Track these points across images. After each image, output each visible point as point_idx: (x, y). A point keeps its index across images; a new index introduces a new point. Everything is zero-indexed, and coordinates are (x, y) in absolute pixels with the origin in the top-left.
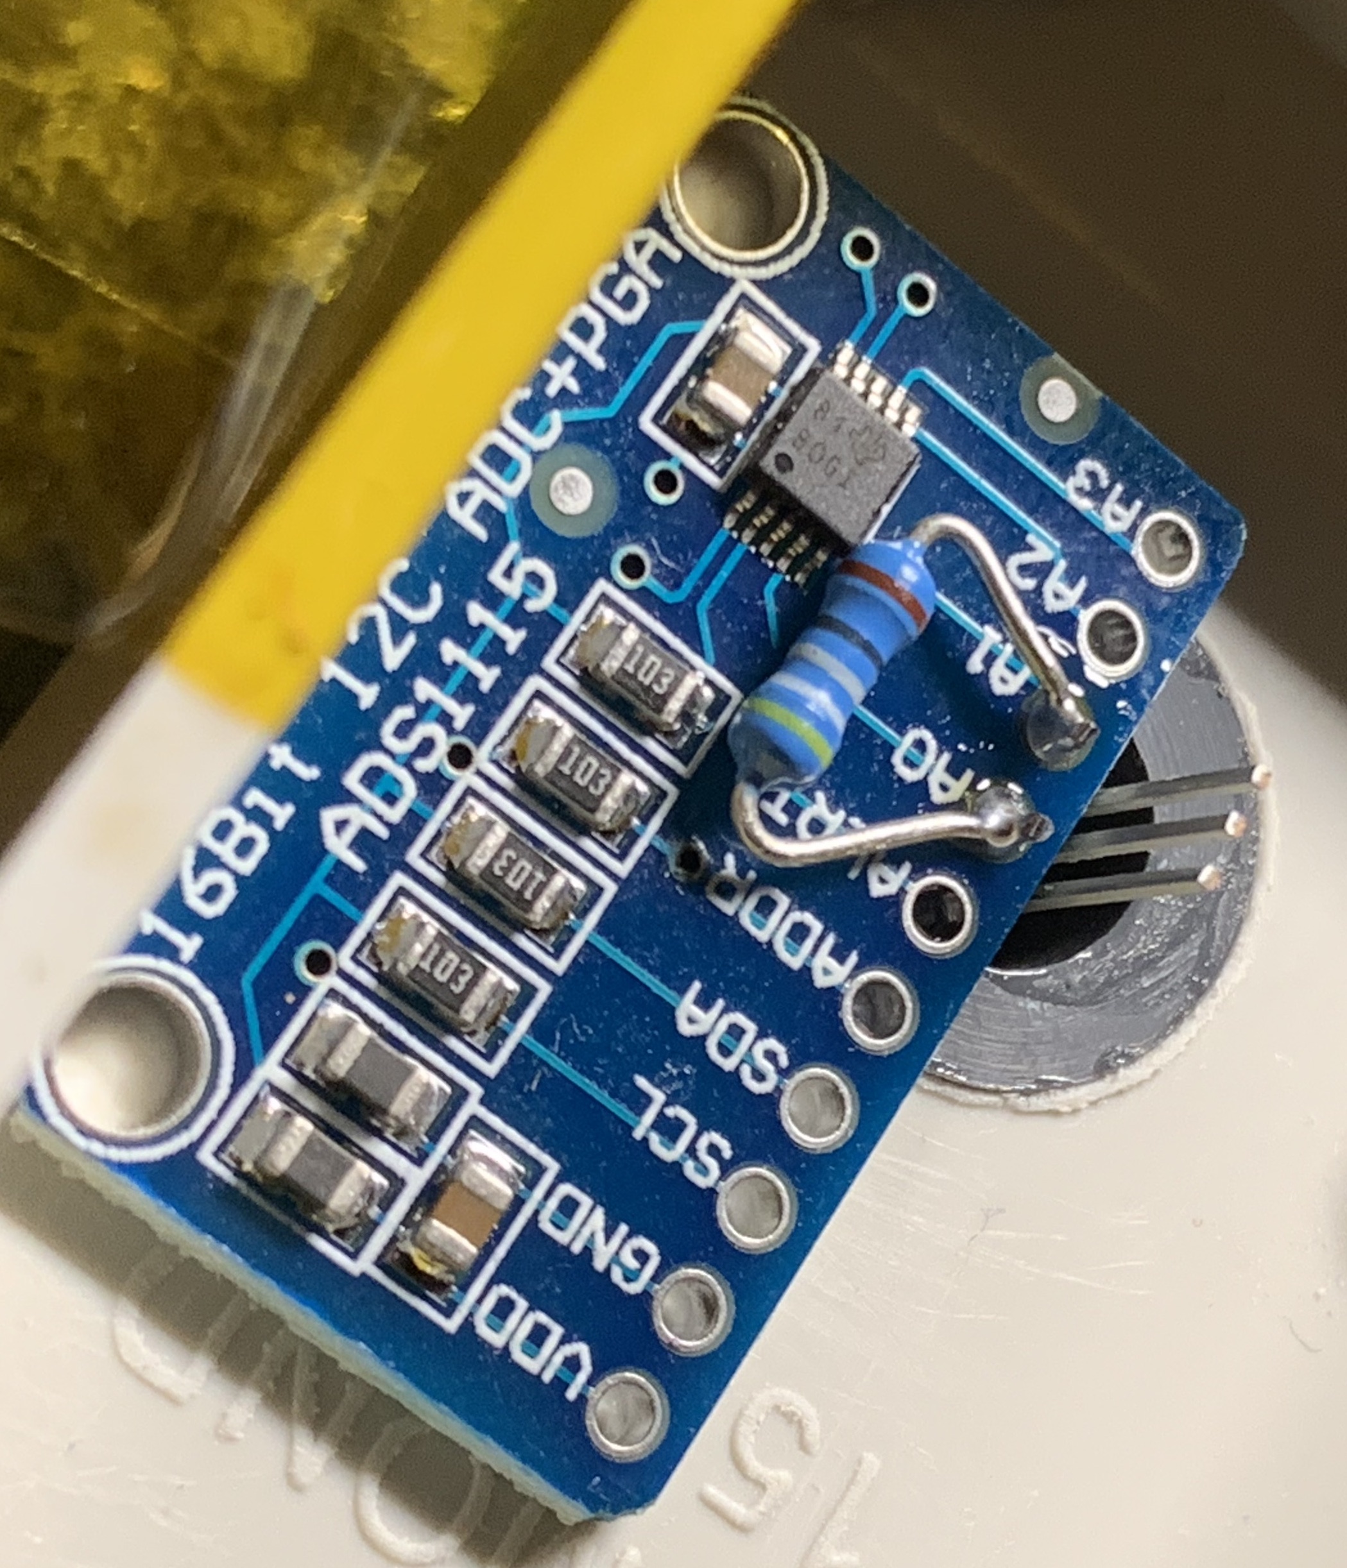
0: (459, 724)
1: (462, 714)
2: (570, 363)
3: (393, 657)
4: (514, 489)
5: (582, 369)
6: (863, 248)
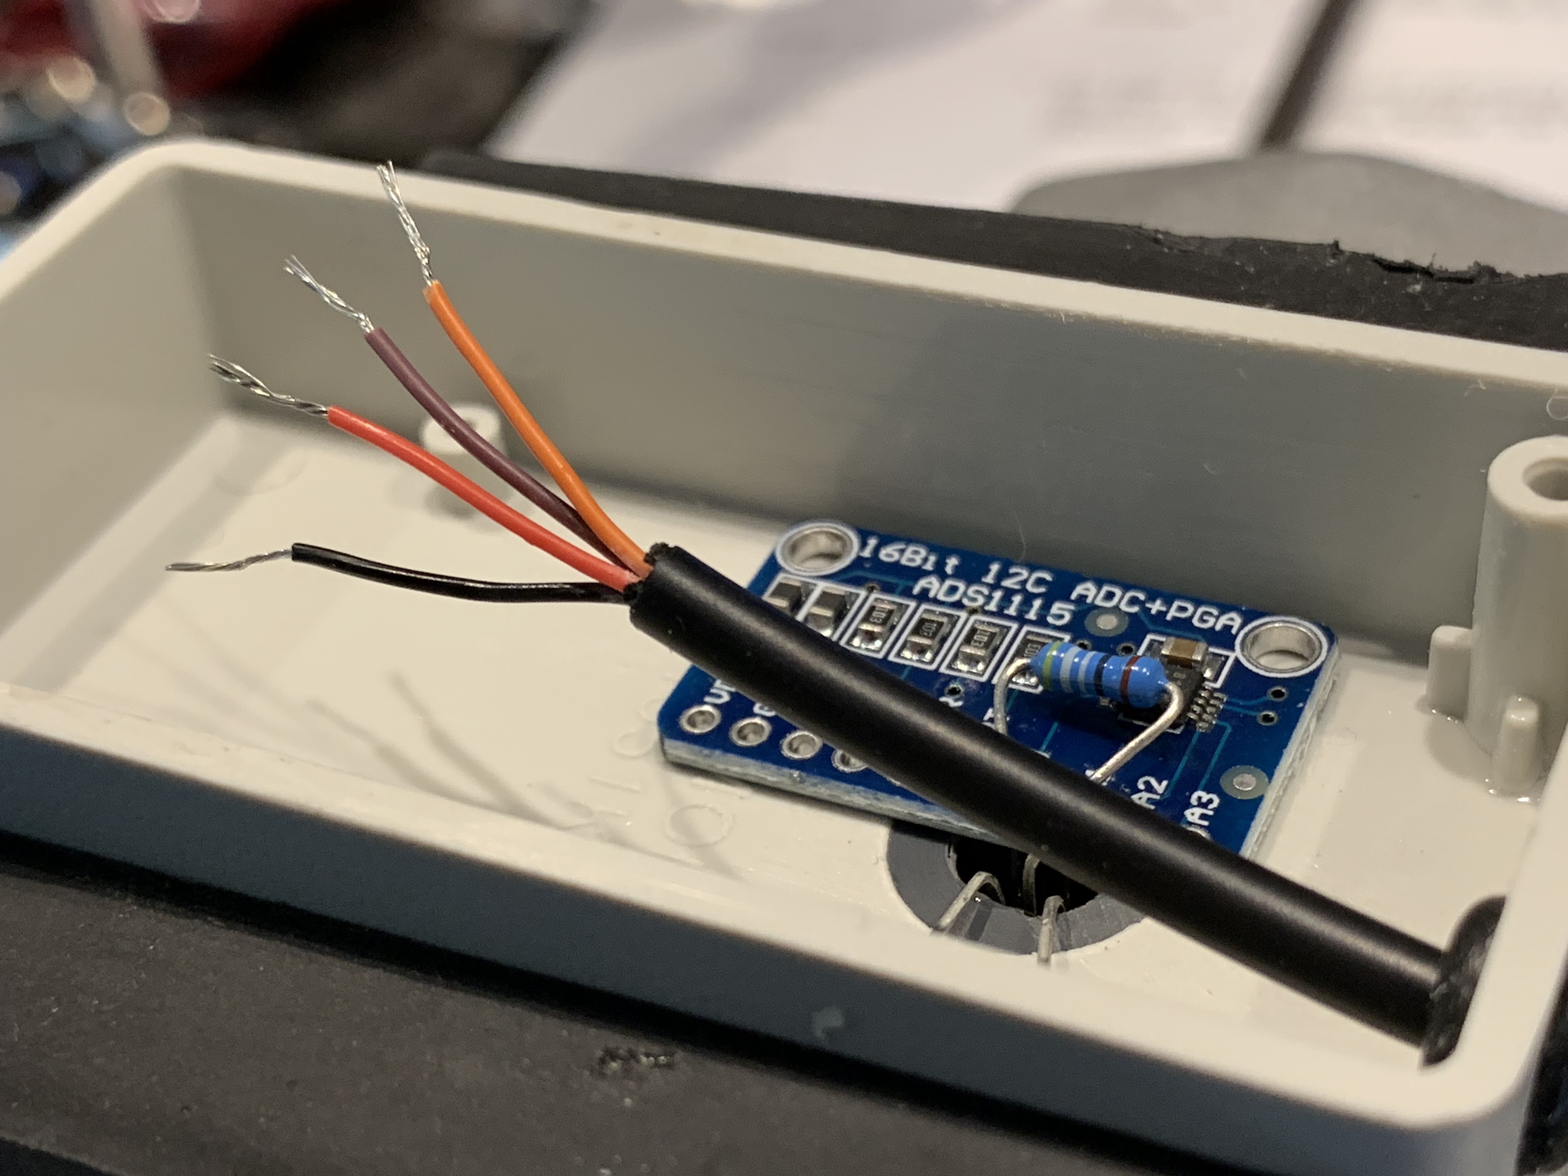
0: (987, 608)
1: (992, 607)
2: (1164, 609)
3: (1008, 583)
4: (1099, 602)
5: (1162, 614)
6: (1278, 694)
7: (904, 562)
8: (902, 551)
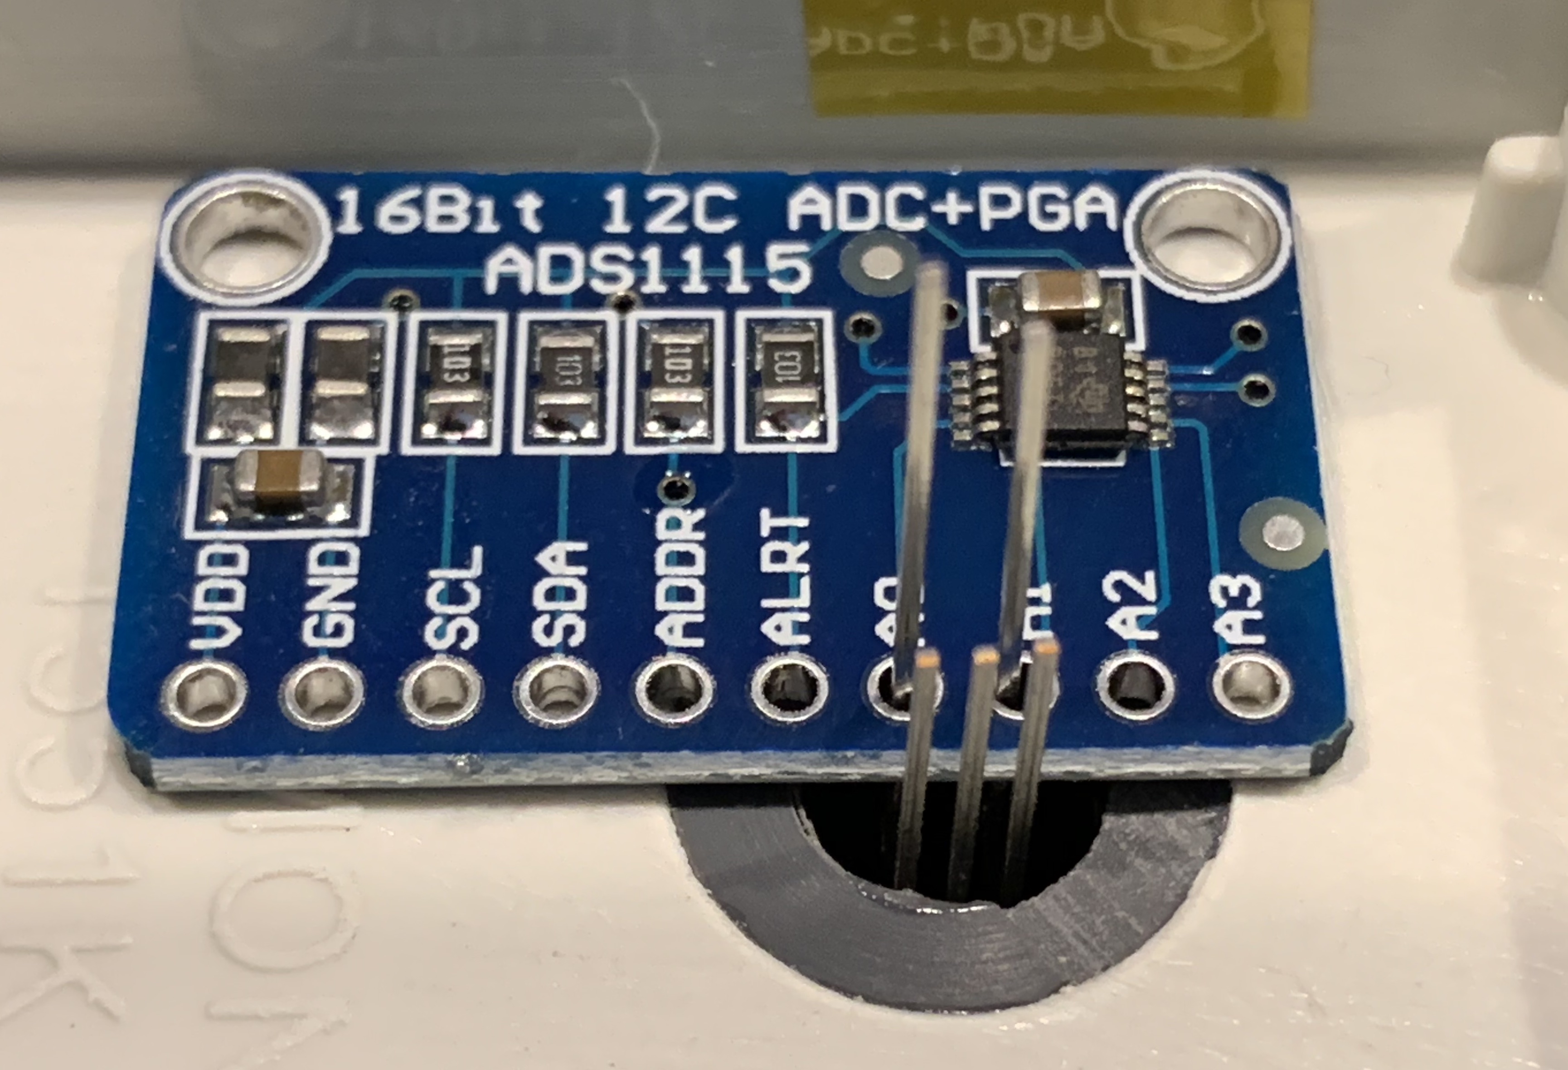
0: (646, 289)
1: (654, 285)
2: (968, 208)
3: (657, 224)
4: (846, 225)
5: (971, 220)
6: (1250, 334)
7: (433, 226)
8: (419, 203)
